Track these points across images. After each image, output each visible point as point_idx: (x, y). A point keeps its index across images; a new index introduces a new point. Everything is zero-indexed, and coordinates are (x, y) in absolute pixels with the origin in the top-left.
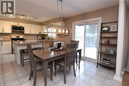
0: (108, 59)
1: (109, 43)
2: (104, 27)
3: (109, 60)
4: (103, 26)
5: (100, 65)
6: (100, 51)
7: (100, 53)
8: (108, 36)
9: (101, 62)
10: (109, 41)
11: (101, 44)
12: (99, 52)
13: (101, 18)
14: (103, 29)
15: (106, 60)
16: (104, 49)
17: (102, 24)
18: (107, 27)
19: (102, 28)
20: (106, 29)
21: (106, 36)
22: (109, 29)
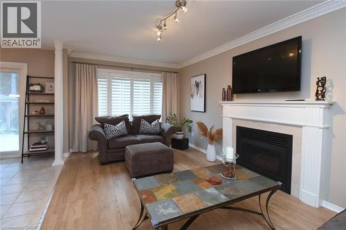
0: (43, 142)
1: (44, 113)
2: (32, 85)
3: (45, 143)
4: (30, 83)
5: (29, 156)
6: (26, 130)
7: (26, 135)
8: (41, 101)
9: (31, 150)
10: (44, 110)
11: (28, 117)
12: (24, 133)
13: (25, 65)
14: (32, 88)
15: (40, 143)
16: (34, 126)
17: (28, 77)
18: (39, 84)
19: (28, 85)
20: (37, 88)
21: (37, 101)
22: (43, 88)
